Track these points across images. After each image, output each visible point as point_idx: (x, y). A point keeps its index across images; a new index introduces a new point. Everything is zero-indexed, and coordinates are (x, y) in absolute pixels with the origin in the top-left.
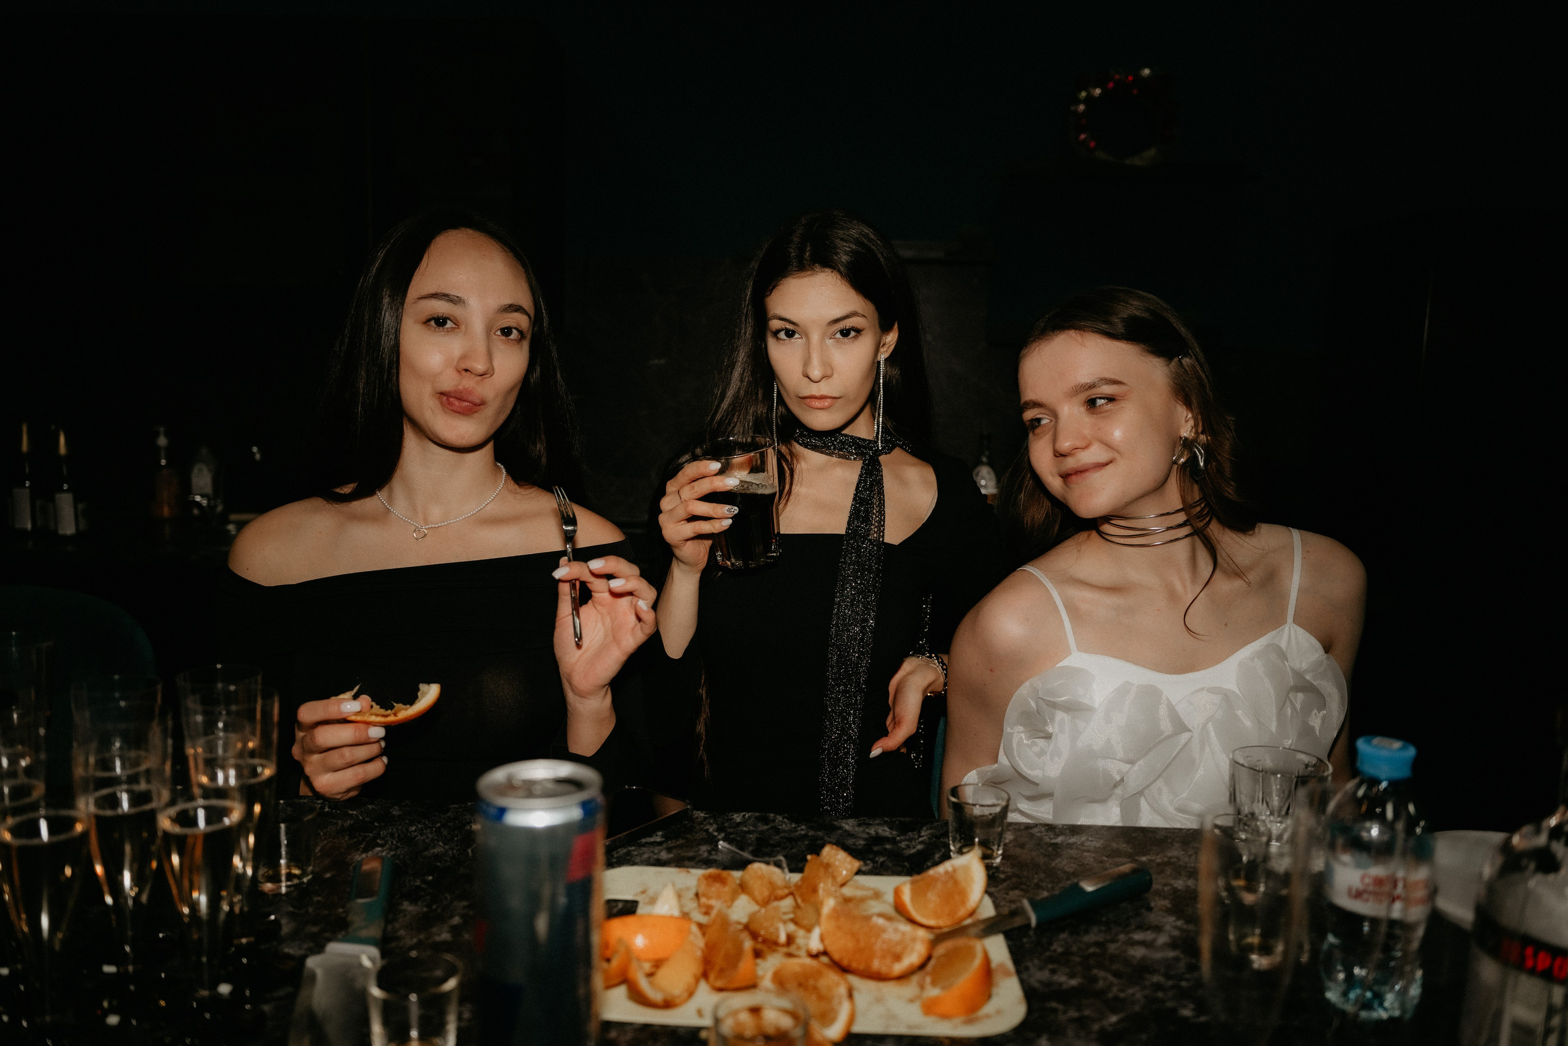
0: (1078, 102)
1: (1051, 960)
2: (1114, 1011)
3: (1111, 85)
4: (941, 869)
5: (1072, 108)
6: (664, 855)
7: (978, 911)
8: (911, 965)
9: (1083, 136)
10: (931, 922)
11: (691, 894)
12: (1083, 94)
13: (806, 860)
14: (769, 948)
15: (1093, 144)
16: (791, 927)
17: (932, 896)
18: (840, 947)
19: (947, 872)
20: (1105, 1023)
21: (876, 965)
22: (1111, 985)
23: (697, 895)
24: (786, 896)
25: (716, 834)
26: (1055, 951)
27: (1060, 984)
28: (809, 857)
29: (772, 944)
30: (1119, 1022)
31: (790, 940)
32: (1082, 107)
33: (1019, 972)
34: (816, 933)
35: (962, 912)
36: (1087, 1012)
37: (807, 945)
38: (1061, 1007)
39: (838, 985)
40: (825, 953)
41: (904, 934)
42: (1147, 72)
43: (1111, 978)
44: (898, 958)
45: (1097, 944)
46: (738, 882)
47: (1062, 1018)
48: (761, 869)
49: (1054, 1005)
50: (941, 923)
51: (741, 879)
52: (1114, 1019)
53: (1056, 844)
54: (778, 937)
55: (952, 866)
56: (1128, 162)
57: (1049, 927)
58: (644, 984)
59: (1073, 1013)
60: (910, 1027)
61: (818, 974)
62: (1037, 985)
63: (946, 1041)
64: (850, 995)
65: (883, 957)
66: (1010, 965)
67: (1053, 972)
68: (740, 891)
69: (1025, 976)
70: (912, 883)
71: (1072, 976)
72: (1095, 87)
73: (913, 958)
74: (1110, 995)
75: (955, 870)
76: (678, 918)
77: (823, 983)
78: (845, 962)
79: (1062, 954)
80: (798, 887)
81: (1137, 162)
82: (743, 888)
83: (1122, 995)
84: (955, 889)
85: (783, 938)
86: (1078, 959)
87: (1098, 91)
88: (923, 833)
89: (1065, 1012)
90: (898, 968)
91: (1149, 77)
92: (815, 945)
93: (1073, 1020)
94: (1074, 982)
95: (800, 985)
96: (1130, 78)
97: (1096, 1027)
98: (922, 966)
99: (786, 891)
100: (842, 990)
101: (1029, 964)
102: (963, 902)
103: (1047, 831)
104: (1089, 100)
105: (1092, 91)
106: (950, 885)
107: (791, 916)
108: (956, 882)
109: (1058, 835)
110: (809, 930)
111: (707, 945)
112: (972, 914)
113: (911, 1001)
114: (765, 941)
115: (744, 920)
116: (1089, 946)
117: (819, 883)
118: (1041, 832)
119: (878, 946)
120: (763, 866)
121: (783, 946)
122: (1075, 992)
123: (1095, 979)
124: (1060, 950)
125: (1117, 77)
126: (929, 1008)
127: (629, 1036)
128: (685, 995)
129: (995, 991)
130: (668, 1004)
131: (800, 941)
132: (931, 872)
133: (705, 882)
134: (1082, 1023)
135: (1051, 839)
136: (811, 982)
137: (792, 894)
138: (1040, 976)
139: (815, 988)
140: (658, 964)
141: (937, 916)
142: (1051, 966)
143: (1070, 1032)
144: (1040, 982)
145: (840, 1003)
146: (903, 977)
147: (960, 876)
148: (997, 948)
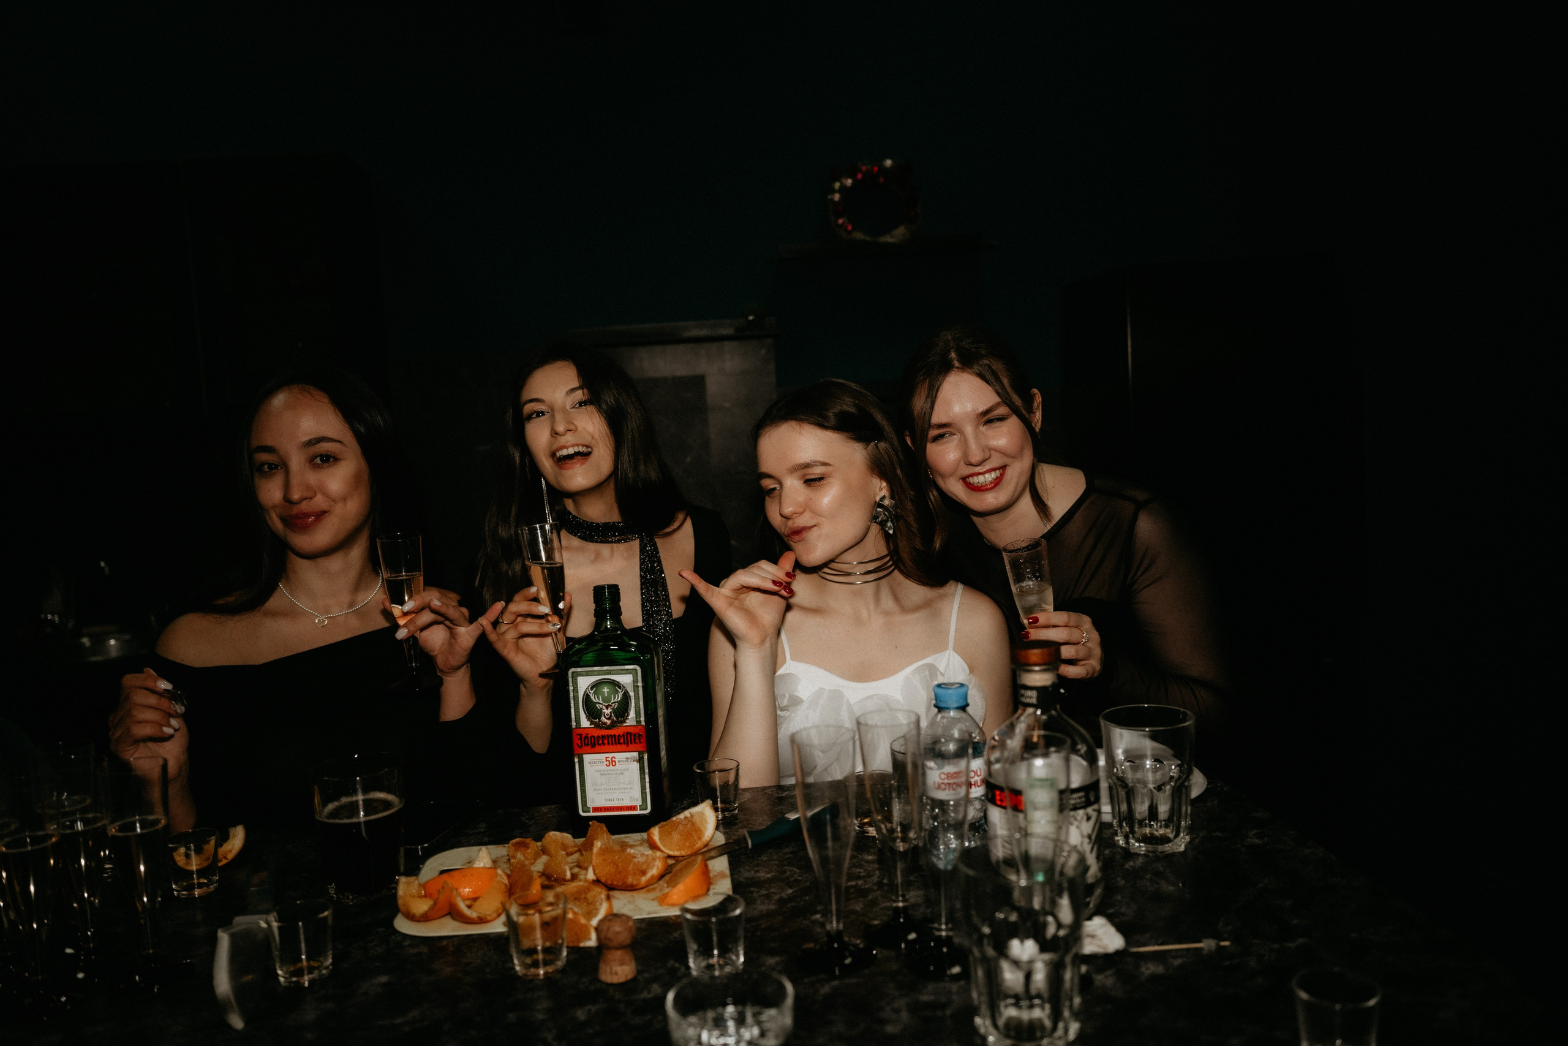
0: (833, 191)
1: (758, 865)
2: (791, 887)
3: (860, 176)
4: (681, 816)
5: (829, 197)
6: (486, 839)
7: (710, 843)
8: (653, 877)
9: (840, 221)
10: (677, 853)
11: (505, 859)
12: (837, 185)
13: (589, 826)
14: (558, 883)
15: (850, 228)
16: (576, 870)
17: (676, 836)
18: (606, 873)
19: (686, 818)
20: (784, 895)
21: (630, 880)
22: (795, 873)
23: (509, 860)
24: (576, 852)
25: (527, 821)
26: (762, 860)
27: (760, 878)
28: (591, 823)
29: (562, 881)
30: (792, 893)
31: (574, 877)
32: (837, 197)
33: (732, 875)
34: (591, 870)
35: (699, 845)
36: (772, 890)
37: (585, 878)
38: (756, 890)
39: (601, 893)
40: (597, 882)
41: (647, 856)
42: (888, 163)
43: (795, 869)
44: (644, 873)
45: (791, 853)
46: (540, 848)
47: (755, 895)
48: (556, 836)
49: (752, 889)
50: (683, 853)
51: (542, 846)
52: (790, 891)
53: (782, 797)
54: (566, 876)
55: (691, 813)
56: (882, 239)
57: (760, 848)
58: (468, 912)
59: (764, 892)
60: (649, 914)
61: (589, 890)
62: (744, 880)
63: (674, 918)
64: (608, 898)
65: (634, 874)
66: (728, 872)
67: (757, 871)
68: (541, 853)
69: (736, 877)
70: (659, 828)
71: (768, 873)
72: (847, 178)
73: (654, 872)
74: (792, 879)
75: (692, 816)
76: (489, 868)
77: (590, 895)
78: (610, 882)
79: (766, 861)
80: (583, 844)
81: (888, 239)
82: (544, 851)
83: (800, 878)
84: (694, 830)
85: (568, 875)
86: (777, 862)
87: (849, 182)
88: (685, 802)
89: (758, 892)
90: (644, 879)
91: (892, 167)
92: (591, 876)
93: (763, 896)
94: (769, 876)
95: (576, 899)
96: (876, 169)
97: (777, 897)
98: (661, 877)
99: (575, 849)
100: (603, 896)
101: (742, 870)
102: (700, 838)
103: (777, 790)
104: (843, 190)
105: (844, 180)
106: (689, 826)
107: (576, 864)
108: (693, 824)
109: (783, 792)
110: (586, 869)
111: (510, 884)
112: (706, 845)
113: (653, 900)
114: (556, 880)
115: (541, 870)
116: (787, 853)
117: (596, 839)
118: (772, 791)
119: (630, 868)
120: (557, 833)
121: (568, 881)
122: (769, 881)
123: (785, 872)
124: (765, 859)
125: (864, 168)
126: (662, 900)
127: (456, 943)
128: (495, 915)
129: (712, 887)
130: (482, 921)
131: (582, 877)
132: (674, 819)
133: (513, 848)
134: (768, 897)
135: (779, 794)
136: (583, 896)
137: (580, 850)
138: (746, 874)
139: (585, 898)
140: (475, 899)
141: (680, 849)
142: (756, 869)
143: (758, 902)
144: (745, 878)
145: (601, 904)
146: (647, 887)
147: (697, 820)
148: (720, 864)
